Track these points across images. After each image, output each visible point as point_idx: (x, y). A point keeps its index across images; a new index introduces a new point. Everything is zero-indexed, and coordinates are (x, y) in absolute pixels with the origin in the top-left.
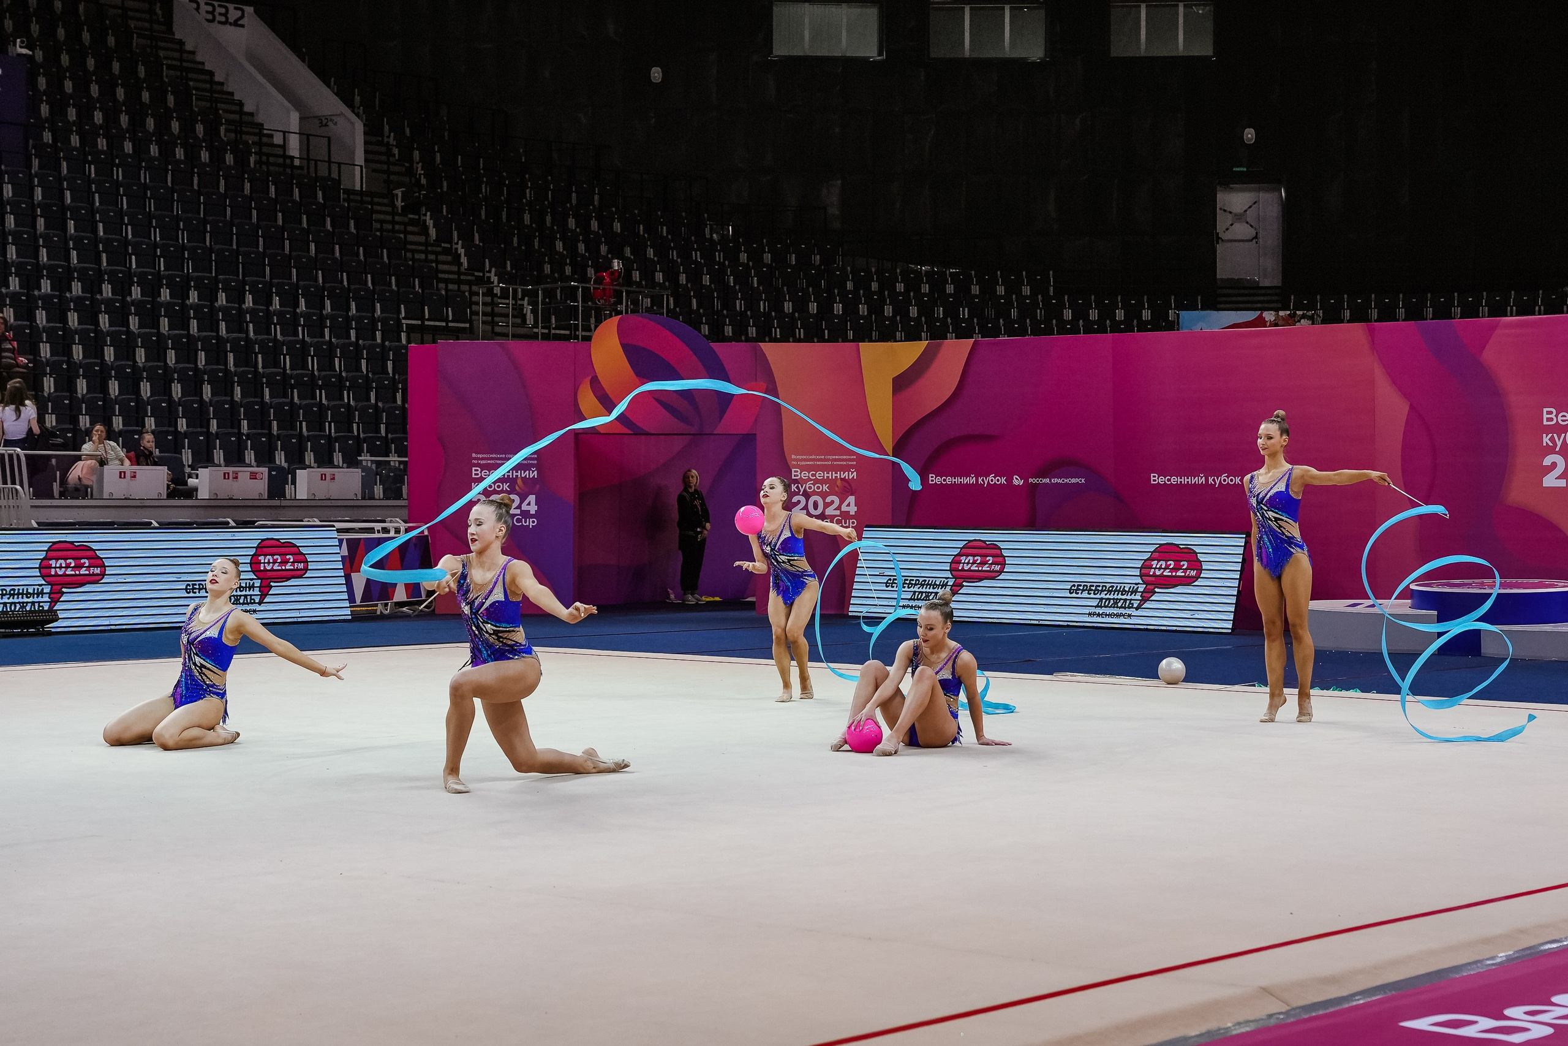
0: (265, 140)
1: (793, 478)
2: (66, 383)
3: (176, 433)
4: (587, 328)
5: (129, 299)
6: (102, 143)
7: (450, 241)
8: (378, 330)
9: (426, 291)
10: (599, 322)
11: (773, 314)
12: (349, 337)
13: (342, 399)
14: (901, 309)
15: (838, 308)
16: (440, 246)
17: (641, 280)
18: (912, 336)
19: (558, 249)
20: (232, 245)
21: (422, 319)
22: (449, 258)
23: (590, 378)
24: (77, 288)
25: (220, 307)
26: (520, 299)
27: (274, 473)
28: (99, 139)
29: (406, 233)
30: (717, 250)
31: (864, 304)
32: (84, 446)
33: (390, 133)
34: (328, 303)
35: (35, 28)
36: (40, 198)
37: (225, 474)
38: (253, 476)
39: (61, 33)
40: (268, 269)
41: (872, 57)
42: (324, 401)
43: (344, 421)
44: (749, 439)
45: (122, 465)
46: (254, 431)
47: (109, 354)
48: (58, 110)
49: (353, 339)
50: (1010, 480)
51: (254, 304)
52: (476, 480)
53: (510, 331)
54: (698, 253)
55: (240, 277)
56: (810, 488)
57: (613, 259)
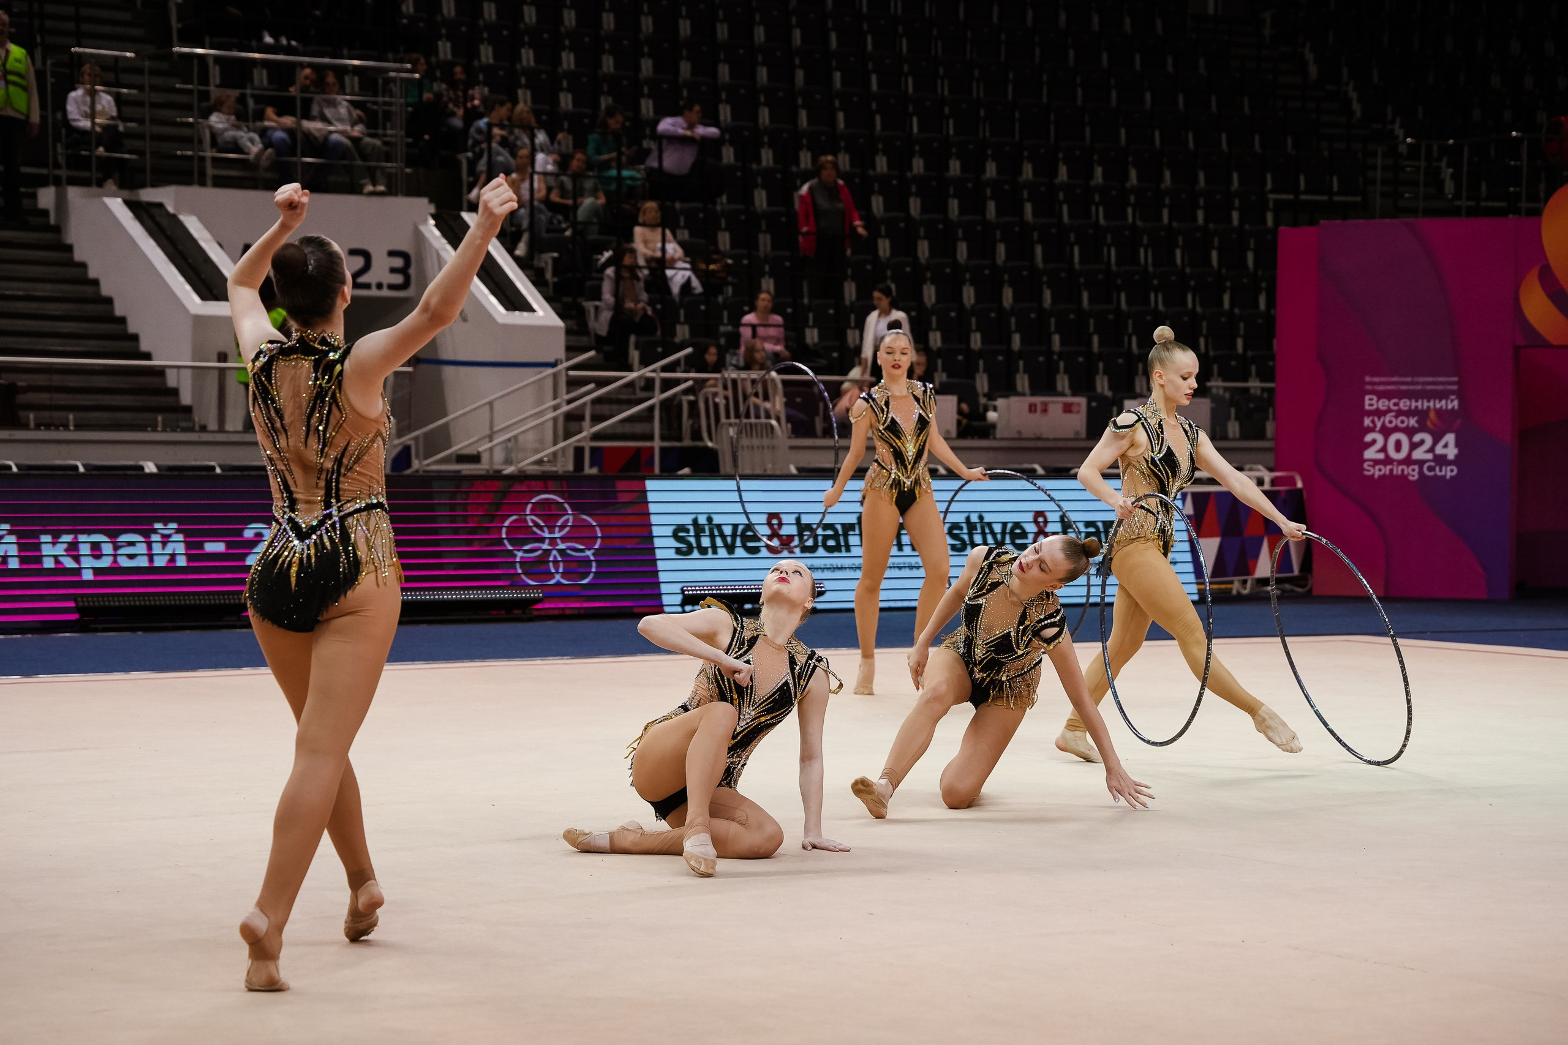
3: (968, 351)
4: (1534, 197)
5: (909, 174)
8: (1235, 209)
9: (1302, 153)
10: (1551, 191)
12: (1194, 218)
13: (1185, 303)
16: (1324, 89)
19: (1493, 85)
20: (1041, 98)
21: (1297, 191)
22: (1336, 106)
23: (1538, 267)
26: (1437, 160)
27: (1094, 404)
29: (1276, 72)
34: (1167, 174)
36: (799, 42)
37: (1030, 405)
38: (1068, 408)
40: (1088, 129)
42: (1161, 307)
46: (1070, 348)
47: (884, 248)
49: (1201, 221)
51: (1069, 177)
52: (1370, 413)
53: (1421, 204)
55: (1052, 141)
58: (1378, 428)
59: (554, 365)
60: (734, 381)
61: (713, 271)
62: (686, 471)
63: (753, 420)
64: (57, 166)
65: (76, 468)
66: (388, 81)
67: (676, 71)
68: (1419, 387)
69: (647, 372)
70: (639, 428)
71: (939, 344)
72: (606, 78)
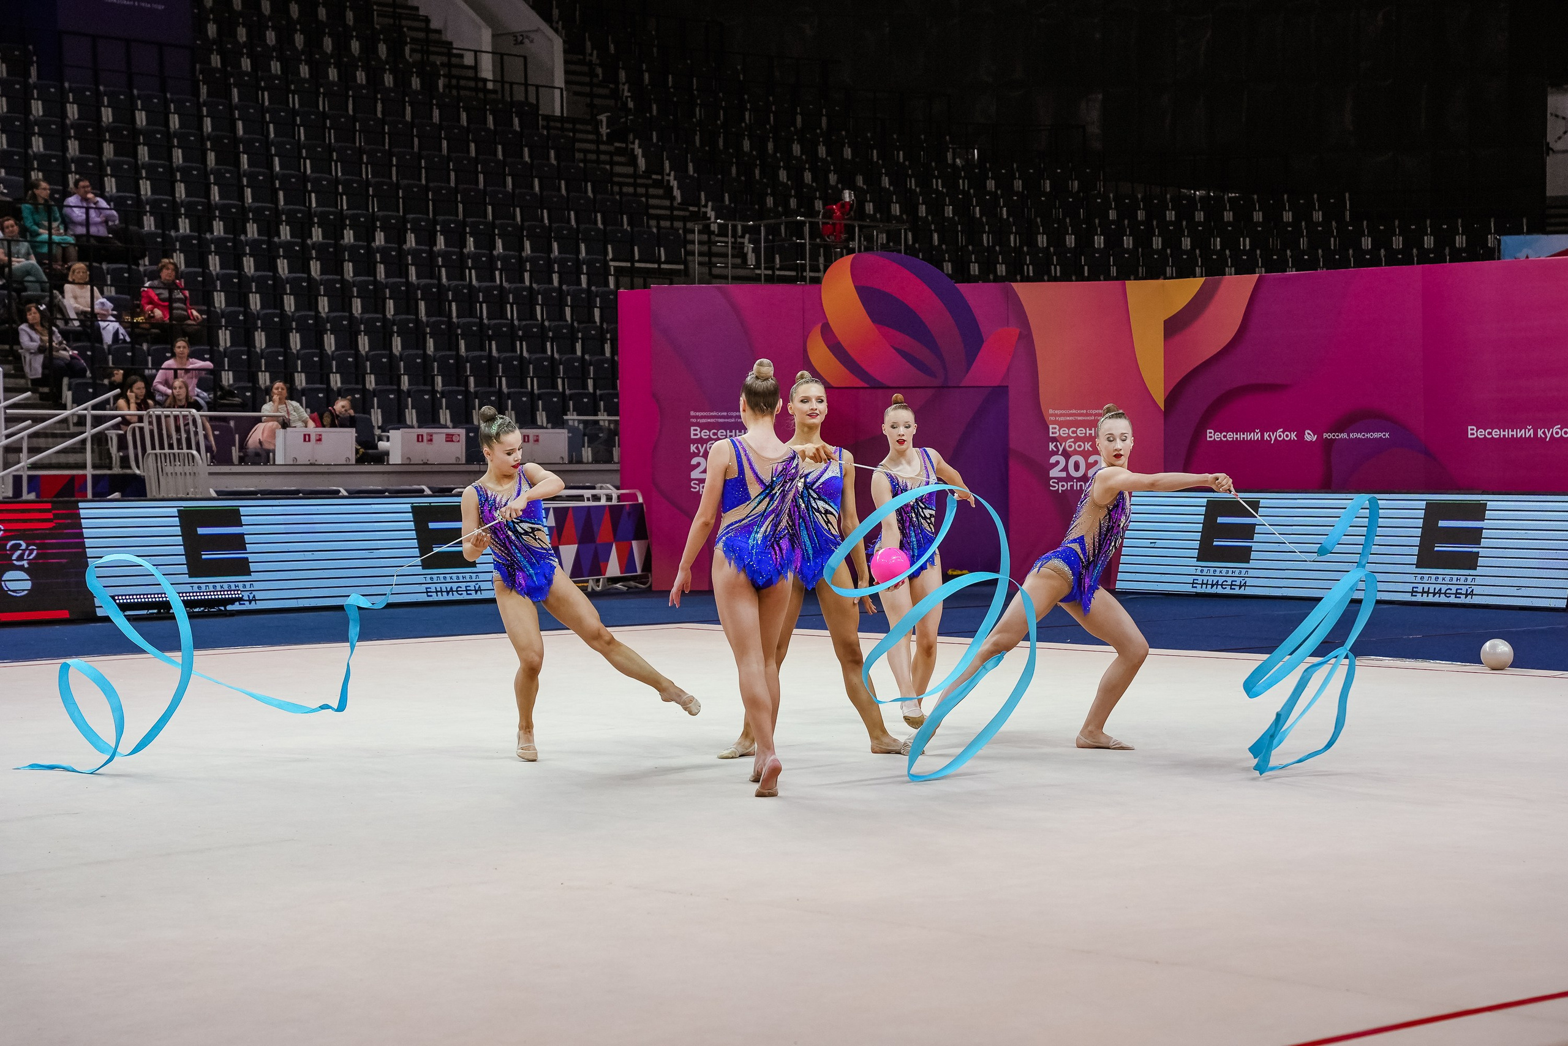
0: (454, 60)
1: (1051, 435)
2: (243, 336)
3: (364, 391)
4: (815, 268)
5: (309, 242)
6: (276, 67)
7: (661, 172)
8: (584, 274)
9: (636, 229)
10: (828, 263)
11: (1025, 249)
12: (551, 281)
13: (544, 351)
14: (1172, 241)
15: (1099, 241)
16: (650, 178)
17: (875, 212)
18: (1184, 272)
19: (781, 179)
20: (420, 180)
21: (632, 261)
22: (661, 192)
23: (820, 325)
24: (252, 230)
25: (409, 250)
26: (741, 237)
28: (272, 63)
29: (612, 163)
30: (960, 177)
31: (1130, 236)
32: (265, 407)
33: (592, 51)
34: (527, 245)
36: (210, 130)
37: (418, 436)
38: (450, 438)
40: (460, 206)
42: (525, 354)
43: (548, 377)
44: (1000, 392)
45: (306, 427)
46: (450, 388)
47: (289, 303)
48: (226, 29)
49: (556, 283)
50: (1301, 435)
51: (446, 245)
52: (695, 441)
53: (730, 272)
54: (940, 181)
55: (431, 216)
56: (1070, 446)
57: (843, 189)
58: (701, 454)
60: (158, 418)
61: (138, 323)
62: (117, 495)
63: (176, 451)
67: (100, 152)
68: (733, 420)
69: (78, 410)
70: (72, 458)
71: (339, 385)
72: (36, 156)
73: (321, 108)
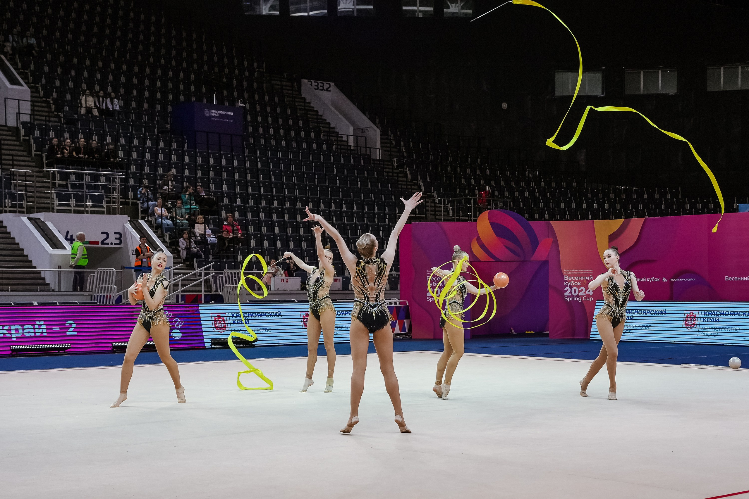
0: (339, 139)
1: (565, 279)
2: (260, 243)
4: (475, 216)
5: (284, 207)
6: (273, 142)
7: (417, 180)
8: (387, 218)
10: (480, 213)
11: (556, 209)
12: (375, 221)
14: (613, 205)
15: (585, 206)
16: (412, 182)
17: (498, 195)
18: (618, 217)
19: (462, 182)
20: (326, 184)
22: (416, 187)
23: (476, 237)
24: (263, 203)
26: (447, 204)
27: (344, 279)
29: (398, 177)
30: (531, 181)
31: (596, 204)
33: (391, 135)
34: (366, 207)
35: (246, 95)
36: (249, 166)
39: (256, 97)
40: (341, 193)
41: (599, 95)
44: (546, 263)
45: (282, 276)
47: (277, 230)
48: (255, 129)
49: (376, 222)
50: (661, 280)
51: (335, 208)
52: (429, 282)
53: (443, 218)
54: (523, 183)
55: (330, 197)
56: (572, 284)
57: (486, 186)
58: (431, 287)
59: (169, 268)
62: (213, 302)
63: (234, 285)
64: (6, 207)
65: (11, 304)
66: (114, 178)
67: (209, 175)
69: (199, 270)
70: (197, 288)
72: (186, 177)
73: (289, 157)
